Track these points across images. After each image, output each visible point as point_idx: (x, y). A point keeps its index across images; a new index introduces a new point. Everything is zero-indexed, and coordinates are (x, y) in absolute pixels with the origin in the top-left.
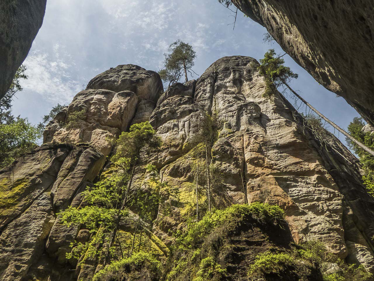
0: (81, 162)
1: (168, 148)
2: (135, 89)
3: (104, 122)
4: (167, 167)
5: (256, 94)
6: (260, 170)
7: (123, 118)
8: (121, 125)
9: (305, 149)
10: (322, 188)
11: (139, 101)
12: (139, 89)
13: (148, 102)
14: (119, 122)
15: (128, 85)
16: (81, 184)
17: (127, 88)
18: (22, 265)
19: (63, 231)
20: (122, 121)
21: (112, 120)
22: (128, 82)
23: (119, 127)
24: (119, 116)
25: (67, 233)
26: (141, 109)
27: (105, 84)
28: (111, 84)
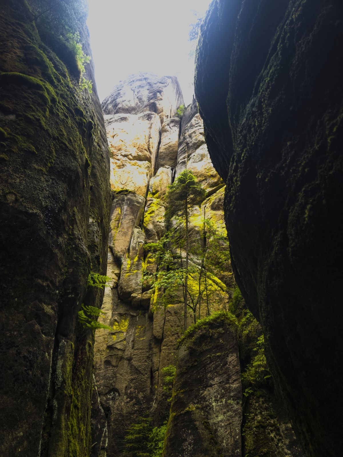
0: (126, 211)
1: (206, 179)
2: (154, 108)
3: (132, 156)
4: (208, 200)
7: (151, 149)
8: (150, 158)
11: (162, 122)
12: (158, 105)
13: (172, 121)
14: (147, 153)
15: (146, 103)
16: (133, 233)
17: (146, 106)
18: (106, 312)
19: (130, 280)
20: (150, 152)
21: (140, 154)
22: (145, 99)
23: (149, 159)
24: (146, 147)
25: (134, 281)
26: (166, 131)
27: (120, 106)
28: (127, 105)
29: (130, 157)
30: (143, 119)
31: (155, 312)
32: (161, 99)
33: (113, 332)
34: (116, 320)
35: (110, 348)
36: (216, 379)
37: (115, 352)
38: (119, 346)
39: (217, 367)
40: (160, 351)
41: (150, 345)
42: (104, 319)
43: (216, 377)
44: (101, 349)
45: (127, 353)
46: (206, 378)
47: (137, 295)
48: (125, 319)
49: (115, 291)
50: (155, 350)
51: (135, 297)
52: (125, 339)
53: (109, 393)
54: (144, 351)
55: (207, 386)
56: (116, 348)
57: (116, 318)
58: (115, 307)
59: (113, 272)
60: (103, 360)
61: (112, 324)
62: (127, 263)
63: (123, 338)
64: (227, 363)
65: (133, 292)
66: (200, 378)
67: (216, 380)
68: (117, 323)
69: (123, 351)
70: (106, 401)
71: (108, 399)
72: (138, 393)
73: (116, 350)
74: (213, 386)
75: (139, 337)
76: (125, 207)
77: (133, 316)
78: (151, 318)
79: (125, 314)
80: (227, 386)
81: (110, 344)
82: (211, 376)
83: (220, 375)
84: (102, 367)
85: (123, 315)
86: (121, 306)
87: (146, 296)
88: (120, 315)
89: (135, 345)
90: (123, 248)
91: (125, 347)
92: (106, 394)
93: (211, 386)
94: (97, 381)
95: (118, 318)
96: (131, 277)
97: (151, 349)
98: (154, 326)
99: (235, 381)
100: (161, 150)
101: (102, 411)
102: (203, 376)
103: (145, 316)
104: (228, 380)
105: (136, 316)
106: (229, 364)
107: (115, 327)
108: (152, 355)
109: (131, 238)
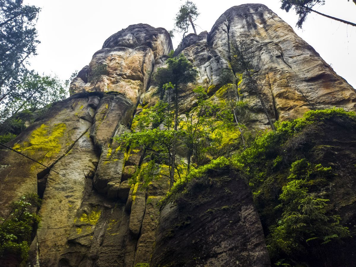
0: (114, 107)
2: (149, 45)
5: (273, 35)
6: (291, 103)
7: (144, 71)
8: (143, 78)
11: (155, 56)
12: (153, 44)
13: (164, 57)
14: (141, 74)
15: (143, 42)
18: (75, 200)
19: (108, 168)
20: (144, 74)
21: (134, 74)
22: (142, 39)
23: (142, 80)
24: (140, 69)
25: (113, 169)
26: (158, 63)
27: (120, 43)
28: (126, 43)
29: (125, 76)
30: (139, 50)
31: (134, 203)
32: (156, 41)
33: (79, 224)
34: (85, 212)
35: (72, 243)
36: (223, 244)
37: (76, 249)
38: (83, 242)
39: (224, 225)
40: (136, 250)
41: (124, 241)
42: (70, 208)
43: (224, 240)
44: (59, 243)
45: (93, 250)
46: (206, 243)
47: (115, 184)
48: (97, 212)
49: (90, 180)
50: (130, 248)
51: (112, 186)
52: (92, 234)
54: (116, 248)
55: (208, 257)
56: (79, 244)
57: (86, 209)
58: (86, 197)
59: (90, 161)
60: (59, 257)
61: (79, 215)
62: (107, 152)
63: (90, 232)
64: (240, 220)
65: (110, 180)
66: (196, 243)
67: (223, 246)
68: (86, 215)
69: (88, 247)
73: (78, 247)
74: (219, 256)
75: (111, 232)
77: (106, 208)
78: (128, 212)
79: (98, 205)
80: (245, 254)
81: (72, 237)
82: (215, 240)
83: (230, 237)
85: (95, 207)
86: (94, 197)
87: (125, 185)
88: (92, 206)
89: (105, 242)
90: (106, 137)
91: (92, 242)
93: (215, 255)
95: (88, 209)
96: (111, 165)
97: (124, 246)
98: (131, 218)
99: (257, 245)
102: (201, 240)
103: (121, 209)
104: (244, 244)
105: (110, 209)
106: (243, 220)
107: (82, 219)
108: (124, 254)
109: (115, 130)
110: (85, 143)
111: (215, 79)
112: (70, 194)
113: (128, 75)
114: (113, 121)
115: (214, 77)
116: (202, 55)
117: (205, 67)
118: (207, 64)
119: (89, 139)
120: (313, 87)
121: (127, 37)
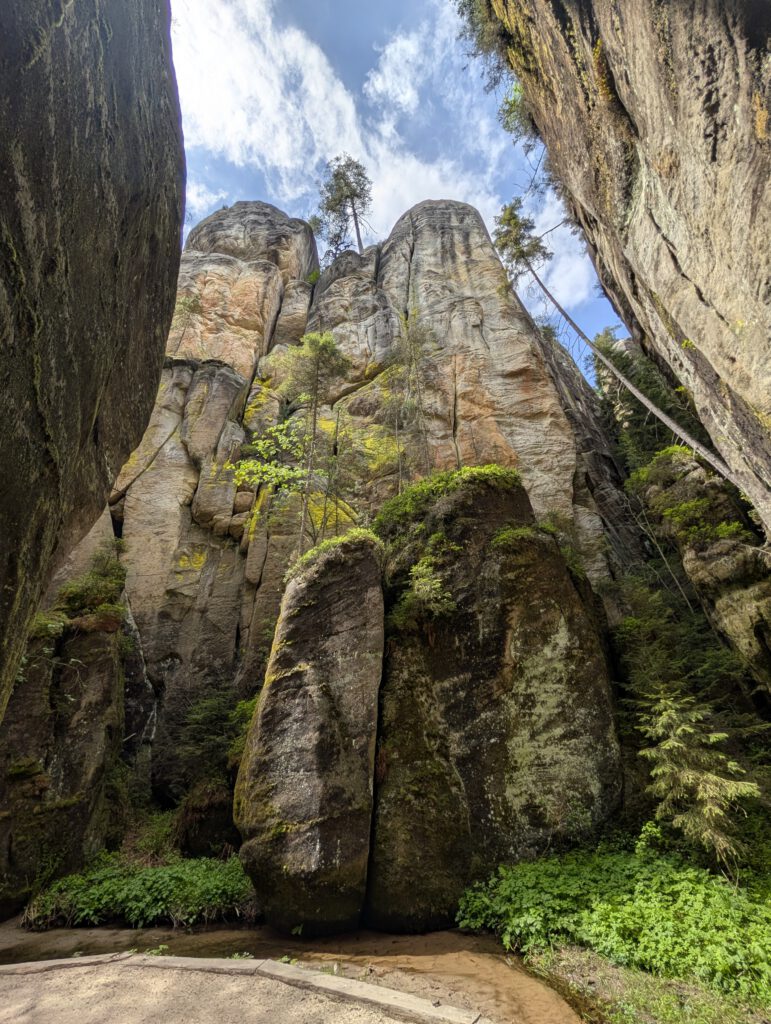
0: (217, 391)
2: (274, 257)
3: (233, 318)
4: (344, 400)
5: (476, 283)
7: (265, 315)
8: (263, 327)
9: (539, 380)
10: (554, 438)
11: (285, 283)
12: (281, 257)
13: (301, 285)
14: (260, 320)
15: (263, 248)
16: (224, 426)
17: (262, 253)
18: (169, 538)
19: (213, 495)
20: (264, 320)
21: (247, 317)
22: (262, 241)
23: (260, 330)
24: (258, 310)
25: (220, 496)
26: (290, 297)
27: (221, 242)
28: (232, 244)
29: (231, 319)
30: (257, 267)
31: (251, 545)
32: (287, 249)
33: (179, 569)
34: (184, 554)
35: (171, 593)
37: (178, 600)
38: (186, 591)
40: (255, 601)
41: (239, 591)
42: (163, 549)
43: (346, 620)
44: (155, 594)
45: (199, 604)
47: (224, 519)
48: (201, 553)
49: (187, 510)
50: (247, 598)
51: (220, 520)
52: (198, 582)
53: (164, 659)
54: (229, 599)
56: (182, 594)
57: (185, 550)
58: (184, 534)
59: (185, 481)
60: (158, 609)
61: (176, 558)
62: (210, 469)
63: (195, 580)
64: (364, 601)
65: (217, 512)
66: (320, 622)
67: (345, 626)
68: (186, 558)
69: (194, 599)
70: (157, 672)
71: (161, 669)
72: (214, 659)
73: (180, 597)
74: (340, 634)
75: (223, 579)
76: (215, 385)
77: (214, 549)
78: (244, 554)
79: (202, 545)
81: (172, 587)
82: (338, 620)
83: (353, 617)
84: (155, 620)
85: (197, 547)
86: (196, 533)
87: (237, 520)
88: (193, 546)
89: (214, 591)
90: (207, 446)
91: (198, 592)
92: (159, 661)
94: (143, 643)
95: (188, 550)
96: (216, 490)
97: (239, 596)
98: (248, 564)
99: (375, 625)
100: (280, 322)
101: (150, 686)
102: (326, 620)
103: (234, 551)
105: (219, 550)
106: (367, 602)
107: (181, 563)
108: (241, 605)
109: (221, 432)
110: (175, 452)
111: (379, 351)
112: (161, 530)
113: (236, 317)
114: (217, 418)
115: (378, 349)
116: (364, 302)
117: (367, 327)
118: (370, 320)
119: (181, 445)
120: (509, 387)
121: (233, 232)
